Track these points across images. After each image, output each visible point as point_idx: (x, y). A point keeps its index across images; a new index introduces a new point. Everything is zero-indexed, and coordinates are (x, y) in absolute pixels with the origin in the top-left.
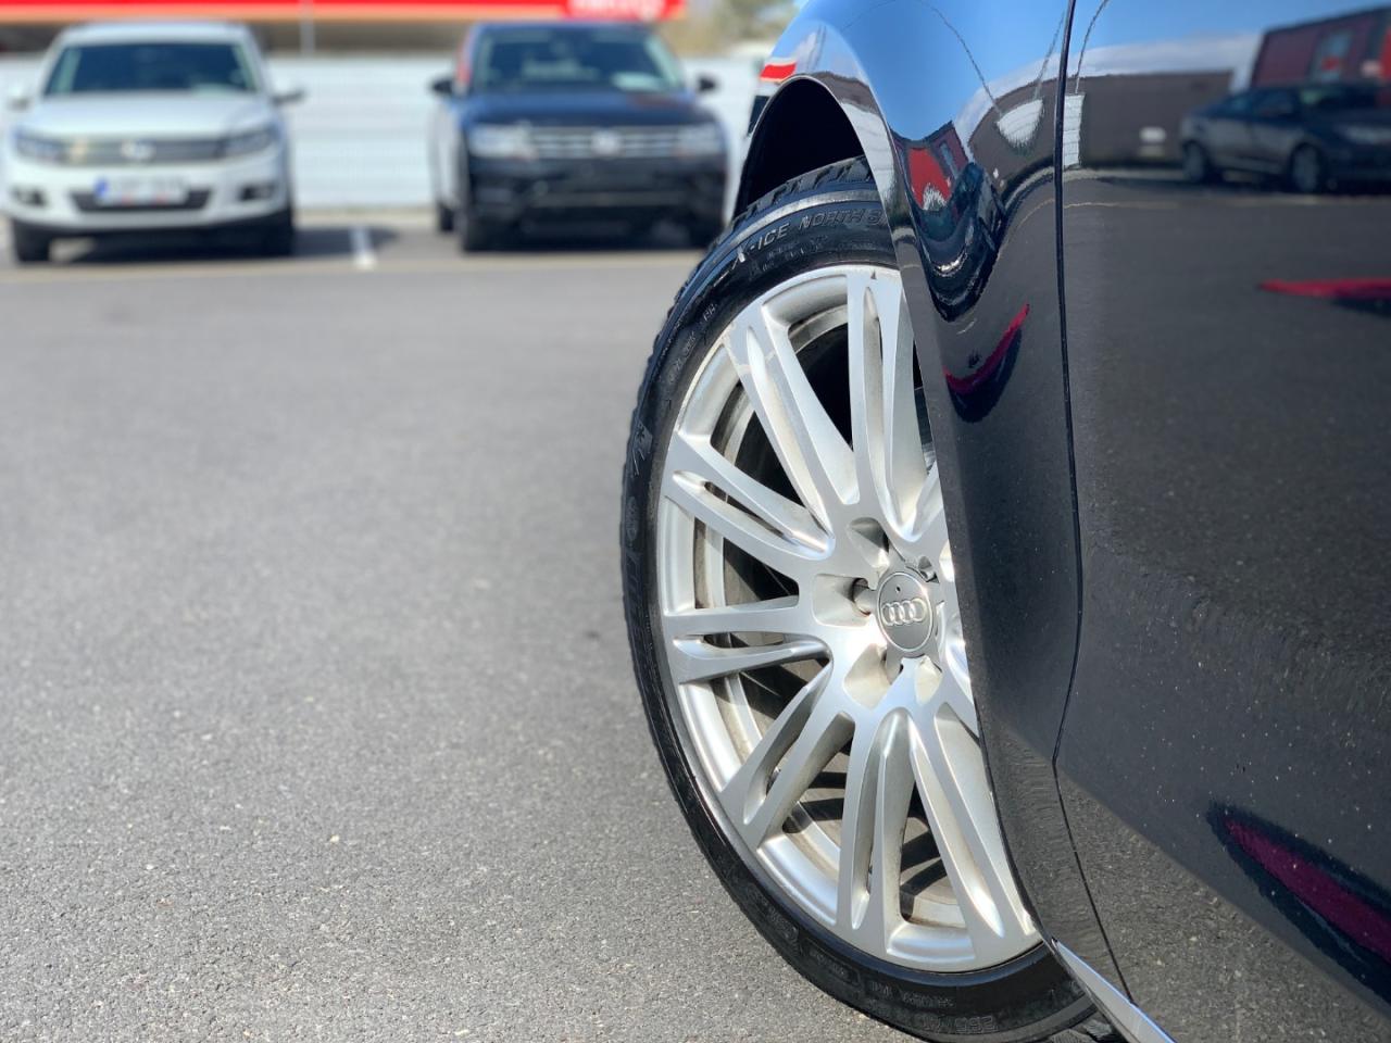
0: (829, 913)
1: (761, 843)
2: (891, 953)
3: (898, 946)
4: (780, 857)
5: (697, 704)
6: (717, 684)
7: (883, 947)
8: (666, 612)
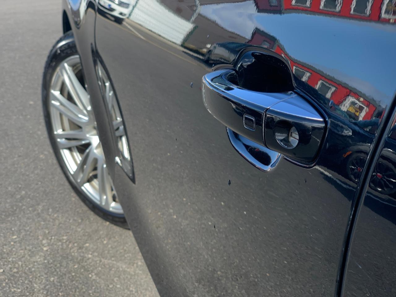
0: (98, 200)
1: (83, 185)
2: (111, 209)
3: (113, 208)
4: (87, 188)
5: (66, 154)
6: (70, 149)
7: (109, 208)
8: (55, 133)
